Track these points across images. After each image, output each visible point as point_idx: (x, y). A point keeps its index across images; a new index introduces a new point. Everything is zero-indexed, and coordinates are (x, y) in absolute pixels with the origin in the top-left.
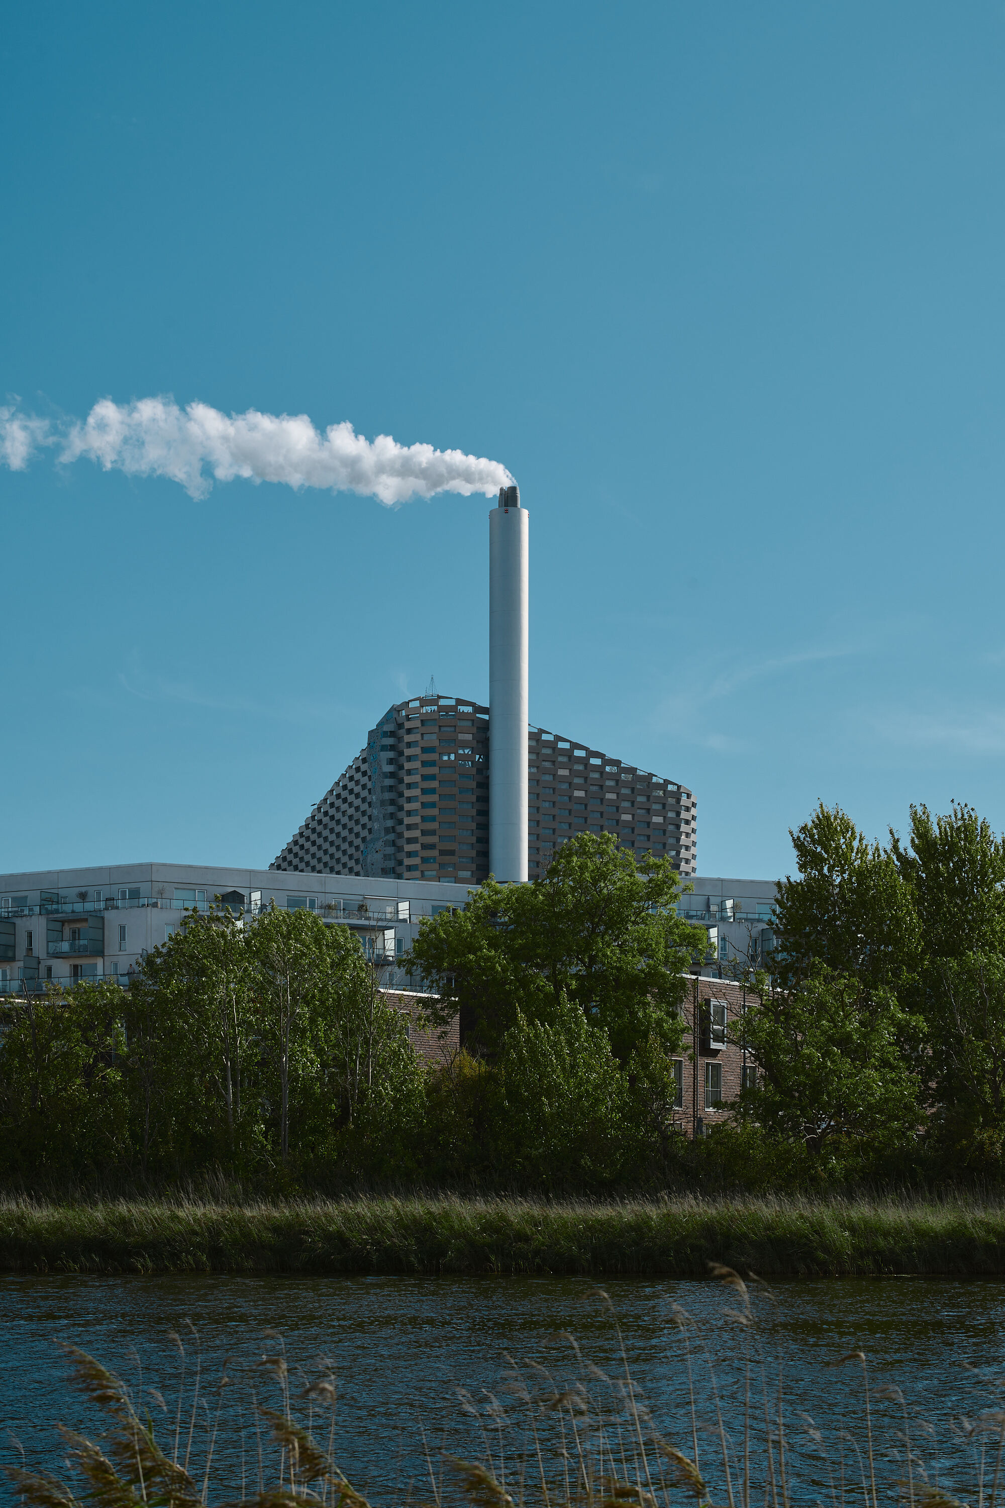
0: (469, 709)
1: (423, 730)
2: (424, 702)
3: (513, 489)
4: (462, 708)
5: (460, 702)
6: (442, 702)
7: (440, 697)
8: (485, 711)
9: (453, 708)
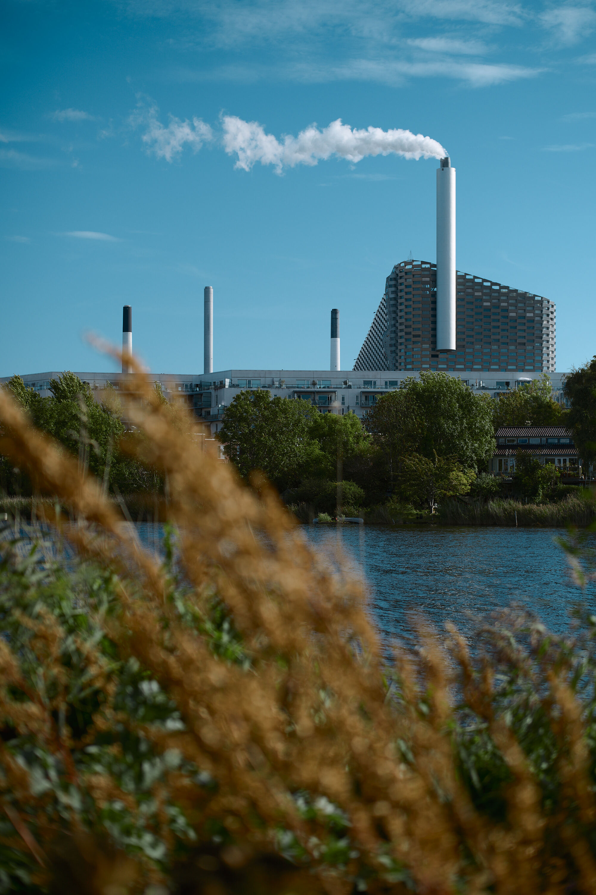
0: (428, 266)
1: (406, 277)
2: (406, 263)
3: (446, 159)
4: (423, 266)
5: (423, 263)
6: (415, 263)
7: (413, 261)
8: (435, 266)
9: (419, 266)
